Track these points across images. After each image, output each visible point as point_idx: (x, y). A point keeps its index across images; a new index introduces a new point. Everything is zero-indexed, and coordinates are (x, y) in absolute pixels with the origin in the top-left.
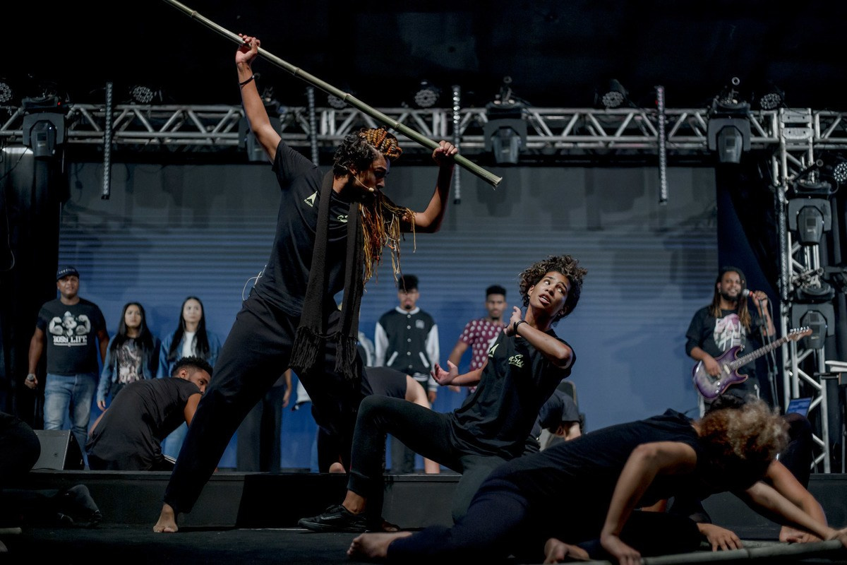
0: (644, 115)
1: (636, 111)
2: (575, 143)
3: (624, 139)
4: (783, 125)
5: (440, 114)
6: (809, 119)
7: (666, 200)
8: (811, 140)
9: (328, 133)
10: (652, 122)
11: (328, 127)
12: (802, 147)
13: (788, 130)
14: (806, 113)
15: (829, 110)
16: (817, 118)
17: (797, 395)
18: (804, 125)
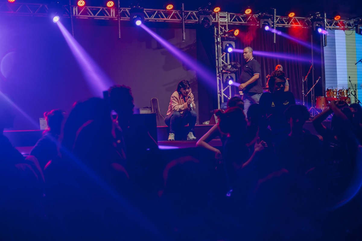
0: (177, 12)
1: (175, 11)
2: (156, 20)
3: (171, 20)
4: (219, 17)
5: (113, 9)
6: (226, 15)
7: (184, 40)
8: (227, 22)
9: (76, 14)
10: (180, 14)
11: (76, 12)
12: (224, 24)
13: (221, 18)
14: (226, 13)
15: (232, 13)
16: (229, 15)
17: (223, 101)
18: (225, 17)
